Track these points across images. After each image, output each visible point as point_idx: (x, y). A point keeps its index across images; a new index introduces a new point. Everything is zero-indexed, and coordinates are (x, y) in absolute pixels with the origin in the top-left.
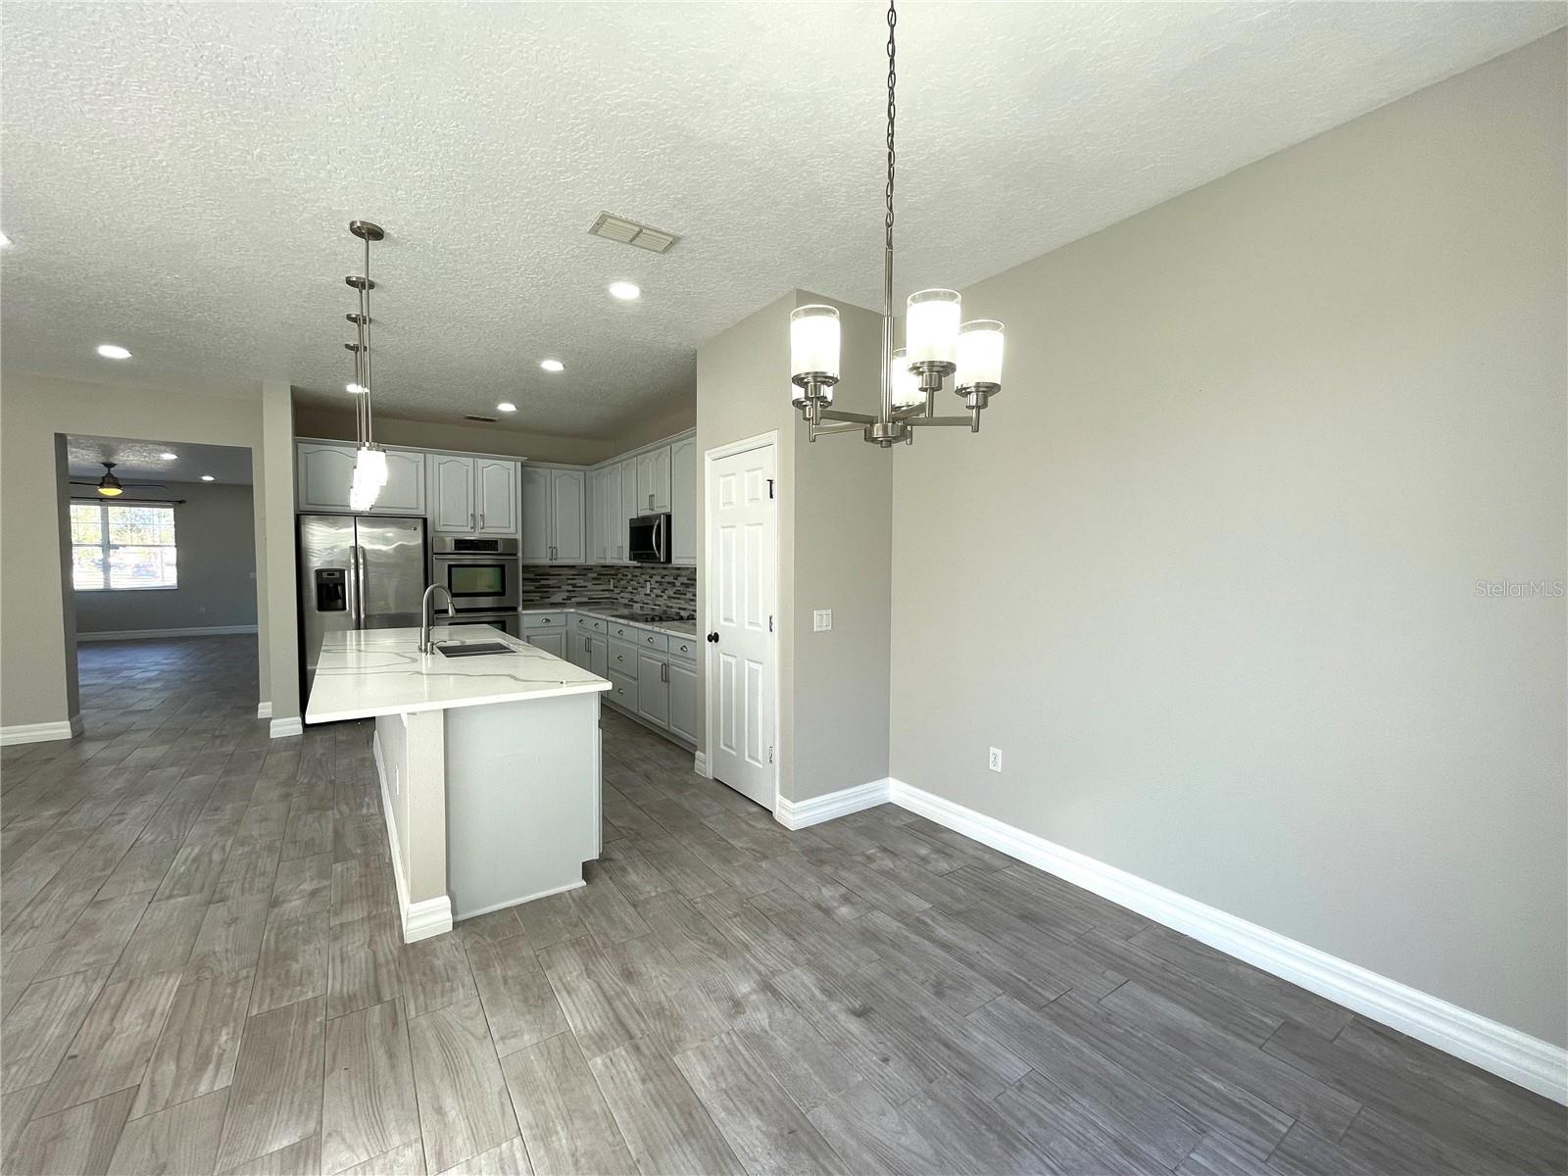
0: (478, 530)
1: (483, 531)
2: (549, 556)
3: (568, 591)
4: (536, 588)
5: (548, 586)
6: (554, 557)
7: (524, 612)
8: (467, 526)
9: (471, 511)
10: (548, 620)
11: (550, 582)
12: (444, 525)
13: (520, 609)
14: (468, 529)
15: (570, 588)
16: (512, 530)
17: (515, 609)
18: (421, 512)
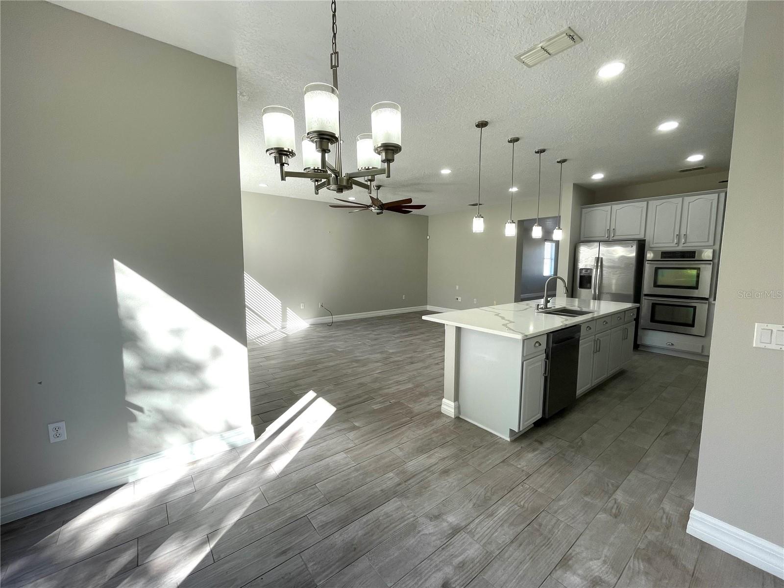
0: (681, 245)
1: (685, 245)
8: (673, 243)
9: (677, 233)
12: (656, 243)
16: (711, 243)
17: (706, 299)
18: (641, 237)
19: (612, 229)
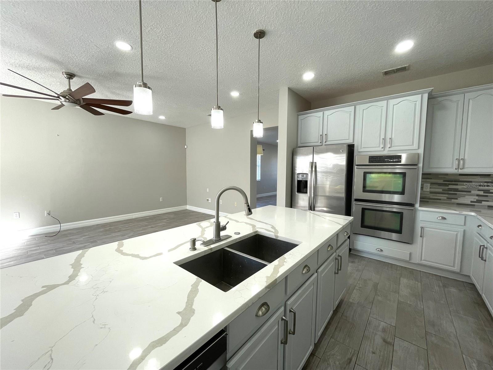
0: (387, 149)
1: (390, 149)
2: (455, 166)
3: (478, 195)
4: (443, 190)
5: (457, 190)
6: (461, 166)
7: (420, 208)
8: (379, 147)
9: (383, 137)
10: (444, 218)
11: (459, 187)
12: (363, 148)
13: (417, 205)
14: (380, 149)
15: (481, 193)
16: (415, 146)
17: (412, 205)
18: (350, 141)
19: (324, 134)
